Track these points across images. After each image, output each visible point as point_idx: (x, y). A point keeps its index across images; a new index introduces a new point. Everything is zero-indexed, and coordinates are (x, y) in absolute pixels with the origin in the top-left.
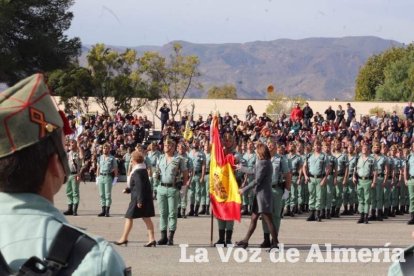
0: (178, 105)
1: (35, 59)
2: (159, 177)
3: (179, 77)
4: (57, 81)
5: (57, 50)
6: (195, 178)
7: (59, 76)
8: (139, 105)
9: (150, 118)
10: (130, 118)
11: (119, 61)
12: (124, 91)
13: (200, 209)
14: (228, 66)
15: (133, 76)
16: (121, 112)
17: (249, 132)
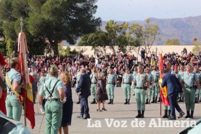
0: (149, 49)
1: (79, 28)
2: (135, 84)
3: (149, 35)
4: (92, 39)
5: (90, 24)
6: (155, 84)
7: (93, 37)
8: (130, 49)
9: (135, 56)
10: (126, 55)
11: (120, 28)
12: (123, 43)
13: (158, 100)
14: (176, 29)
15: (127, 35)
16: (122, 53)
17: (184, 62)
